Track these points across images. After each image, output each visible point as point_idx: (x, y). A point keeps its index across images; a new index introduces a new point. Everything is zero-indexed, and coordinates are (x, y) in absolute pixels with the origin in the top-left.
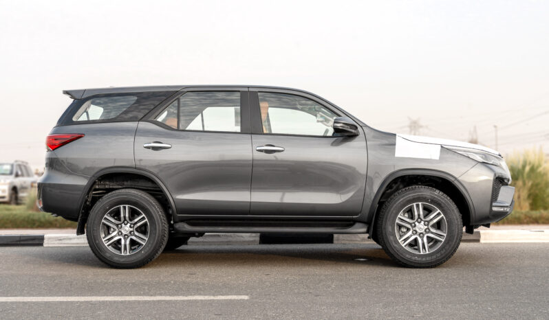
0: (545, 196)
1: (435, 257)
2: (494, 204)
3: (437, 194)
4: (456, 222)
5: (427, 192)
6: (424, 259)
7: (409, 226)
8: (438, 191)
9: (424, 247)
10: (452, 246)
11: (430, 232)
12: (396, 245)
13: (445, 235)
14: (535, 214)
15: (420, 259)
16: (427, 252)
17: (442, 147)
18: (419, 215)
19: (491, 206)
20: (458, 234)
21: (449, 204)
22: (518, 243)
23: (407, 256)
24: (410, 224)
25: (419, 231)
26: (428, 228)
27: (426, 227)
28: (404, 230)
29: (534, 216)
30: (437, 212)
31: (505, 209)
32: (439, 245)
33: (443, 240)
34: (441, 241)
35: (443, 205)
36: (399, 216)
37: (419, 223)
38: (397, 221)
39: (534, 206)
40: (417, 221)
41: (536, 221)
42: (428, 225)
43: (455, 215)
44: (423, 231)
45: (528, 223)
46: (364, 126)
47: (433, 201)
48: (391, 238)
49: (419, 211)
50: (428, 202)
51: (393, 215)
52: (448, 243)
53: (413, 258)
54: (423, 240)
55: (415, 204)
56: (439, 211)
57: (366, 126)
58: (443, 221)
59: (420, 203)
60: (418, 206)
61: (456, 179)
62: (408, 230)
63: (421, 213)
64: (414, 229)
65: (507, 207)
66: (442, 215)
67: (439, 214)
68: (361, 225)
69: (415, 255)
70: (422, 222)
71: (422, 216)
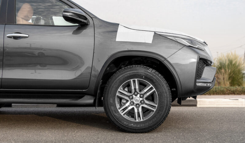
0: (239, 78)
1: (148, 124)
2: (198, 81)
3: (150, 72)
4: (165, 95)
5: (141, 70)
6: (139, 126)
7: (127, 98)
8: (151, 69)
9: (139, 116)
10: (162, 115)
11: (144, 103)
12: (116, 114)
13: (156, 106)
14: (233, 88)
15: (135, 126)
16: (142, 120)
17: (155, 33)
18: (135, 89)
19: (195, 82)
20: (167, 105)
21: (159, 80)
22: (221, 108)
23: (125, 123)
24: (129, 97)
25: (136, 103)
26: (143, 100)
27: (141, 99)
28: (124, 101)
29: (232, 90)
30: (150, 87)
31: (208, 84)
32: (152, 114)
33: (155, 110)
34: (153, 111)
35: (154, 81)
36: (119, 90)
37: (136, 95)
38: (118, 94)
39: (232, 84)
40: (134, 94)
41: (233, 93)
42: (143, 97)
43: (165, 89)
44: (139, 102)
45: (228, 94)
46: (93, 17)
47: (147, 78)
48: (112, 108)
49: (135, 85)
50: (142, 78)
51: (114, 89)
52: (158, 112)
53: (130, 125)
54: (138, 110)
55: (132, 80)
56: (151, 86)
57: (96, 17)
58: (155, 94)
59: (136, 79)
60: (134, 81)
61: (165, 59)
62: (127, 101)
63: (137, 87)
64: (132, 100)
65: (210, 83)
66: (154, 89)
67: (151, 88)
68: (89, 97)
69: (131, 122)
70: (139, 95)
71: (138, 90)
